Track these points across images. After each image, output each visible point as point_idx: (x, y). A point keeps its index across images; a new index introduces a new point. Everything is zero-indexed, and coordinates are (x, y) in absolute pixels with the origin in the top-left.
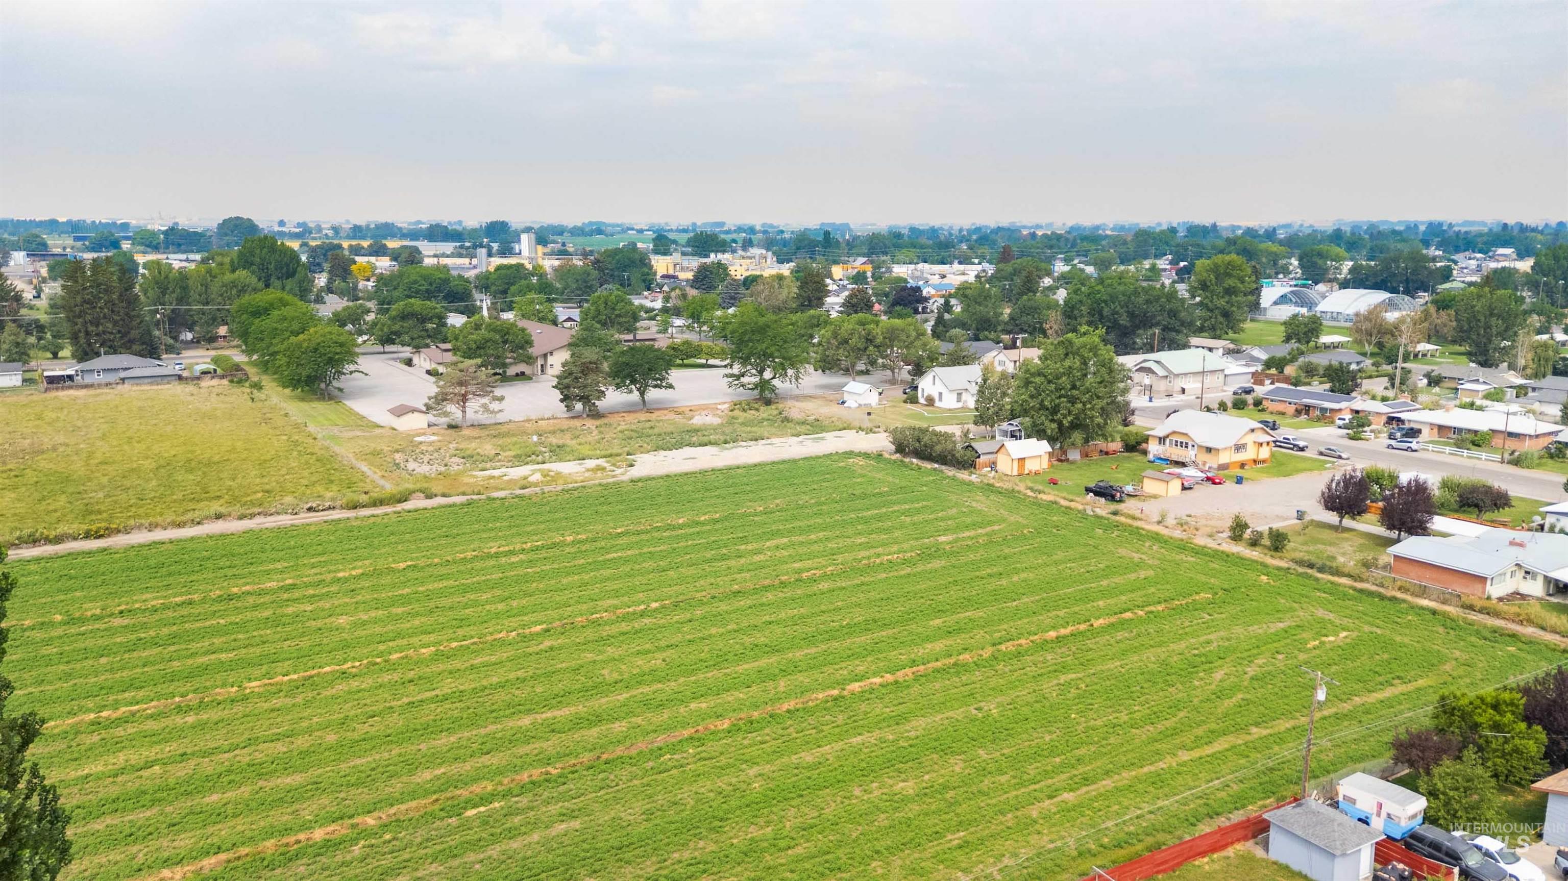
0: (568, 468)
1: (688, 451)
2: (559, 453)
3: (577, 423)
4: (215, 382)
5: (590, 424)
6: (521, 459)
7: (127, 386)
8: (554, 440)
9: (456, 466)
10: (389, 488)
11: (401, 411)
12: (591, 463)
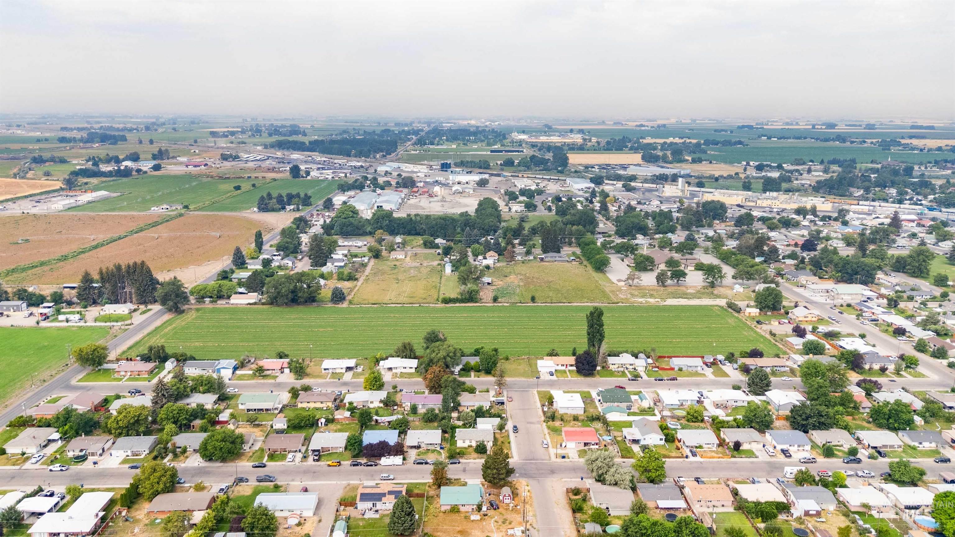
0: (652, 300)
1: (680, 299)
2: (652, 296)
3: (659, 288)
4: (575, 263)
5: (662, 288)
6: (642, 297)
7: (556, 263)
8: (652, 292)
9: (629, 296)
10: (616, 301)
11: (619, 281)
12: (657, 300)
